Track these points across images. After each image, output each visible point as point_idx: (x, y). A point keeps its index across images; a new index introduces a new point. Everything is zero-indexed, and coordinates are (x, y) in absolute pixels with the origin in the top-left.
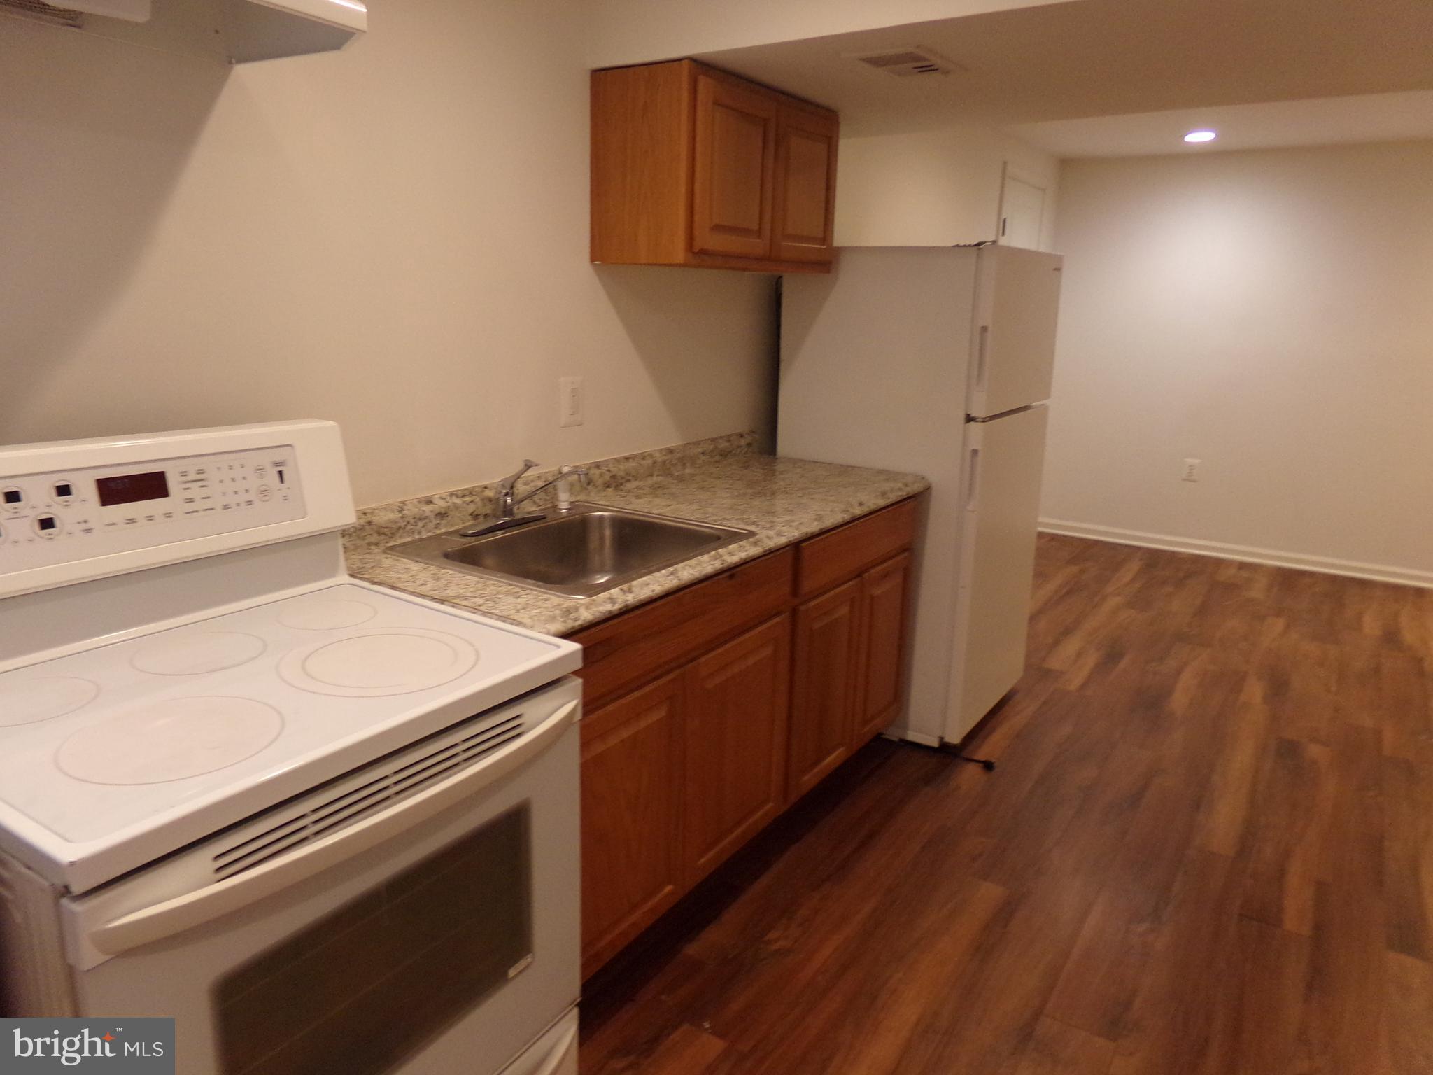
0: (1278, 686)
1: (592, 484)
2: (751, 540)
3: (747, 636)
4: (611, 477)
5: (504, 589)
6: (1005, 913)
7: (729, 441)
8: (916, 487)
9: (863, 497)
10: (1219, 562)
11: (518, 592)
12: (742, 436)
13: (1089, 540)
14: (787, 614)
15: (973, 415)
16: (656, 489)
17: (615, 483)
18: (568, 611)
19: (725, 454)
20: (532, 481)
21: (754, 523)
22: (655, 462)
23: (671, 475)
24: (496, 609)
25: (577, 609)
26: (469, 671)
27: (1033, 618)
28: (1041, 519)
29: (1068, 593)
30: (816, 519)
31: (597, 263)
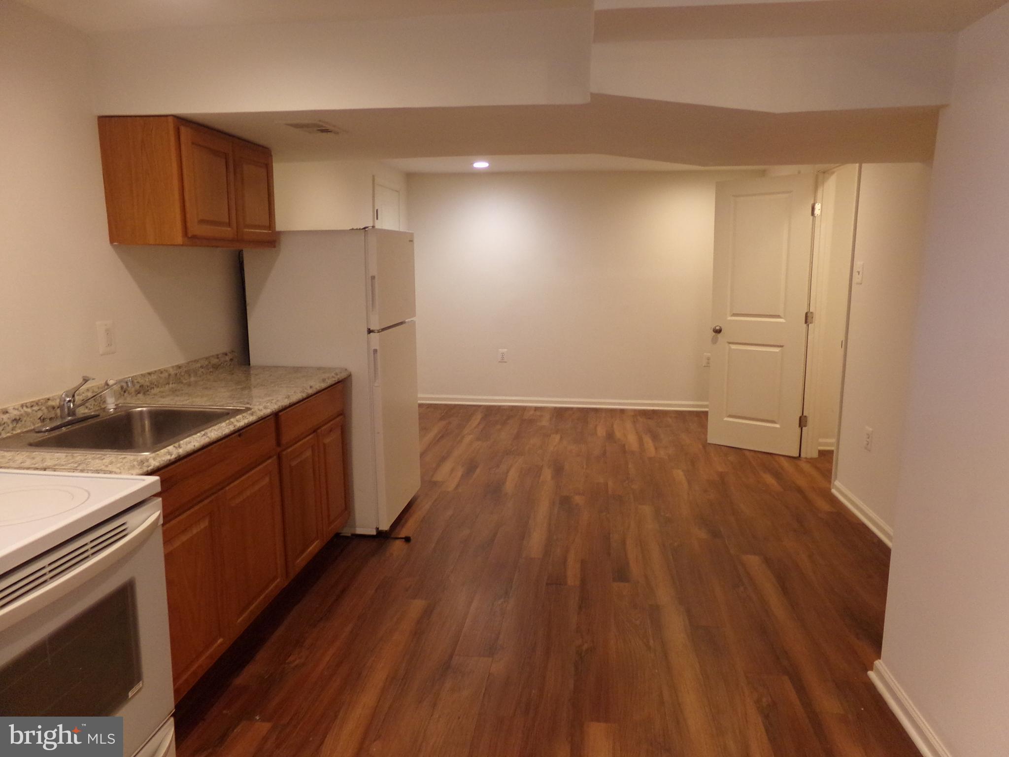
0: (558, 470)
1: (127, 392)
2: (249, 412)
3: (253, 472)
4: (140, 386)
5: (90, 456)
6: (428, 612)
7: (218, 358)
8: (343, 375)
9: (312, 383)
10: (524, 409)
11: (101, 457)
12: (226, 354)
13: (451, 405)
14: (275, 457)
15: (371, 329)
16: (174, 392)
17: (143, 390)
18: (142, 462)
19: (216, 367)
20: (83, 393)
21: (248, 403)
22: (170, 375)
23: (182, 383)
24: (88, 467)
25: (147, 460)
26: (86, 500)
27: (422, 455)
28: (420, 395)
29: (442, 437)
30: (286, 398)
31: (115, 243)
